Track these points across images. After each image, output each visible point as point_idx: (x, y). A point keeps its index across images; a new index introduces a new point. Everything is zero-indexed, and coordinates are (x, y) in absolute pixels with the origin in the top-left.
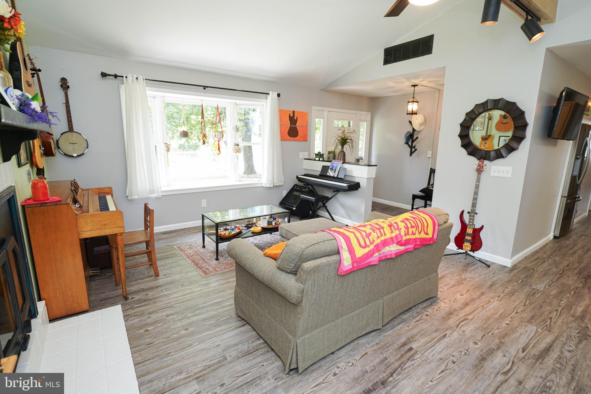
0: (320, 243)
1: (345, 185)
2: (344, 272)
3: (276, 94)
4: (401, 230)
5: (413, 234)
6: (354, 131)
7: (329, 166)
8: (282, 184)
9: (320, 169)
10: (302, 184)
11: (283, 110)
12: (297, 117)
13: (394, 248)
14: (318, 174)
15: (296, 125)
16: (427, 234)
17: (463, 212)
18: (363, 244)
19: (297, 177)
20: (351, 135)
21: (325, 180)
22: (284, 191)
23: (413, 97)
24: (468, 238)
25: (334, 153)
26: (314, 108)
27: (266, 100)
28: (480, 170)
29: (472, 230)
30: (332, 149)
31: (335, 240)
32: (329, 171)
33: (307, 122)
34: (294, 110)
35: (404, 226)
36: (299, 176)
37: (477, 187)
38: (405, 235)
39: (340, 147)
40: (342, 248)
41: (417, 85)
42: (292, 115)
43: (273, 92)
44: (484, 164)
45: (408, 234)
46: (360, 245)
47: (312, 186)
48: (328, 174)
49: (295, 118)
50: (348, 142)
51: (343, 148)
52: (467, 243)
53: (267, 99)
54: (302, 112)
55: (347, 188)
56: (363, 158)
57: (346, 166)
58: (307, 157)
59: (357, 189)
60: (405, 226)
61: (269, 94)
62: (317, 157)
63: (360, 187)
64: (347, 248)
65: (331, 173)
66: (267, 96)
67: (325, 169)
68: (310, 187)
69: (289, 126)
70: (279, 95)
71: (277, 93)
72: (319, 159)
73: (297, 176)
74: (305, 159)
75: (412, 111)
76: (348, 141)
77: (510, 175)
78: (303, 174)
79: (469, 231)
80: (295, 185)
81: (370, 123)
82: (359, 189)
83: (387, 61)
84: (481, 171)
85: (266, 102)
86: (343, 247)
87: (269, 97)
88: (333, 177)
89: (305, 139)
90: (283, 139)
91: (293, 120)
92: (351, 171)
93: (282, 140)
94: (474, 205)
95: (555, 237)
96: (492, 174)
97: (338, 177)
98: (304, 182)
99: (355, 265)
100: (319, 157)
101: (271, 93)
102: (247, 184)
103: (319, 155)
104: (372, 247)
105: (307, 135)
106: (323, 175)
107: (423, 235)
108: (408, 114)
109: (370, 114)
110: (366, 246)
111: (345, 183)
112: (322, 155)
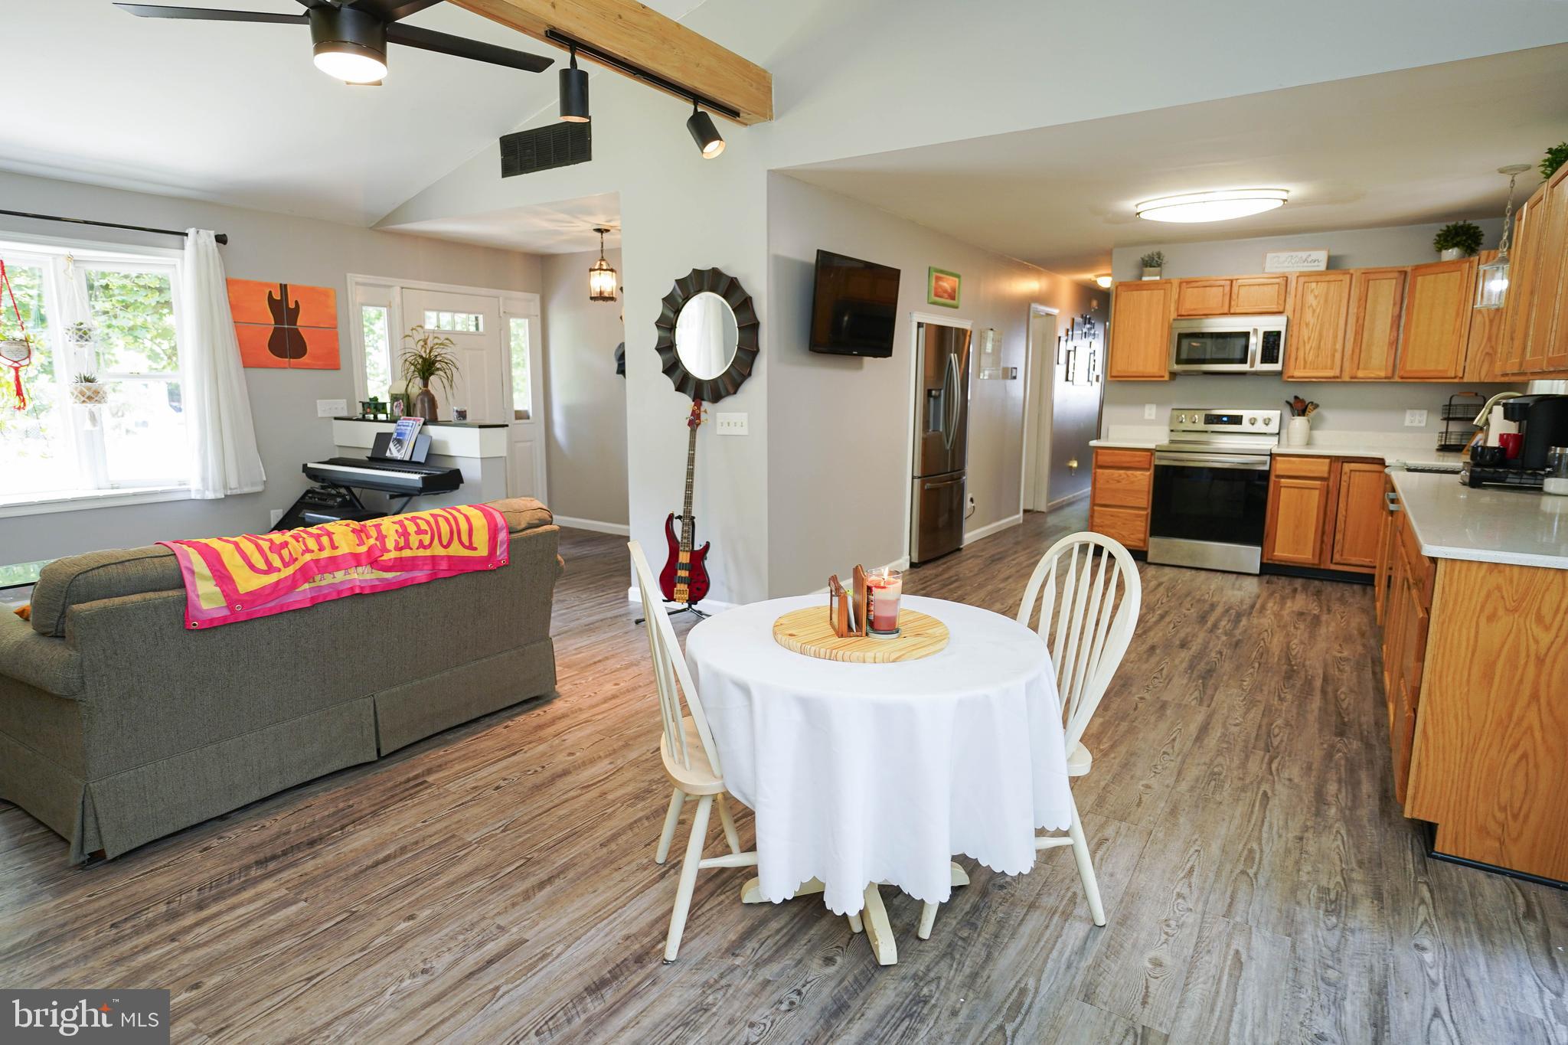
0: (127, 563)
1: (416, 477)
2: (202, 622)
3: (209, 236)
4: (386, 540)
5: (421, 545)
6: (447, 339)
7: (392, 434)
8: (259, 488)
9: (370, 443)
10: (316, 485)
11: (246, 283)
12: (296, 302)
13: (364, 575)
14: (363, 456)
15: (295, 325)
16: (471, 547)
17: (671, 517)
18: (261, 564)
19: (305, 468)
20: (443, 351)
21: (380, 469)
22: (272, 512)
23: (600, 258)
24: (683, 573)
25: (406, 397)
26: (353, 278)
27: (179, 252)
28: (694, 422)
29: (689, 554)
30: (400, 389)
31: (172, 558)
32: (391, 445)
33: (334, 318)
34: (284, 283)
35: (397, 531)
36: (310, 465)
37: (691, 460)
38: (398, 549)
39: (418, 382)
40: (192, 572)
41: (607, 231)
42: (277, 296)
43: (201, 231)
44: (702, 409)
45: (407, 546)
46: (252, 567)
47: (348, 488)
48: (388, 454)
49: (292, 305)
50: (438, 369)
51: (426, 385)
52: (682, 585)
53: (183, 249)
54: (312, 290)
55: (420, 485)
56: (531, 415)
57: (433, 431)
58: (345, 414)
59: (456, 487)
60: (400, 530)
61: (187, 235)
62: (368, 410)
63: (462, 482)
64: (207, 572)
65: (393, 452)
66: (183, 240)
67: (383, 440)
68: (343, 491)
69: (273, 327)
70: (221, 239)
71: (212, 233)
72: (375, 417)
73: (305, 466)
74: (336, 418)
75: (601, 293)
76: (438, 365)
77: (744, 431)
78: (327, 459)
79: (684, 558)
80: (308, 492)
81: (538, 321)
82: (461, 485)
83: (509, 168)
84: (698, 425)
85: (183, 258)
86: (196, 569)
87: (189, 242)
88: (402, 462)
89: (331, 361)
90: (249, 361)
91: (283, 308)
92: (444, 444)
93: (246, 365)
94: (688, 500)
95: (912, 565)
96: (720, 431)
97: (413, 460)
98: (323, 480)
99: (238, 607)
100: (374, 411)
101: (191, 231)
102: (135, 495)
103: (372, 406)
104: (289, 571)
105: (337, 351)
106: (378, 459)
107: (456, 550)
108: (592, 298)
109: (537, 297)
110: (271, 569)
111: (416, 473)
112: (380, 407)
